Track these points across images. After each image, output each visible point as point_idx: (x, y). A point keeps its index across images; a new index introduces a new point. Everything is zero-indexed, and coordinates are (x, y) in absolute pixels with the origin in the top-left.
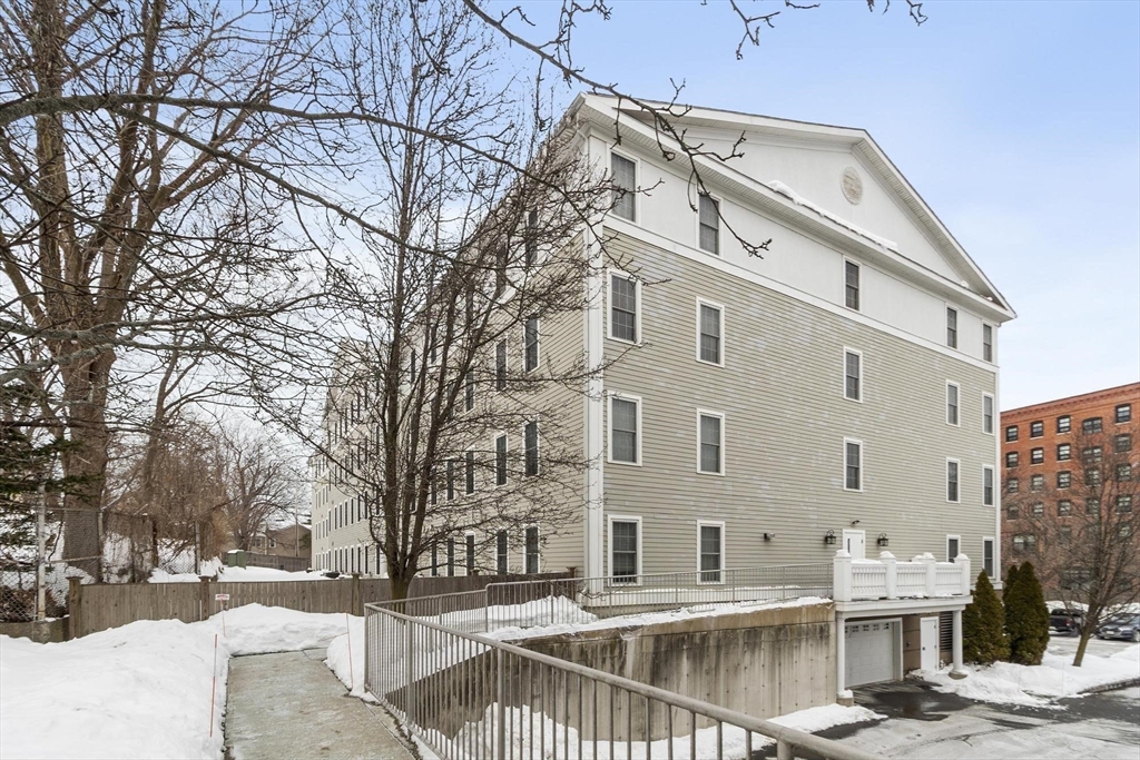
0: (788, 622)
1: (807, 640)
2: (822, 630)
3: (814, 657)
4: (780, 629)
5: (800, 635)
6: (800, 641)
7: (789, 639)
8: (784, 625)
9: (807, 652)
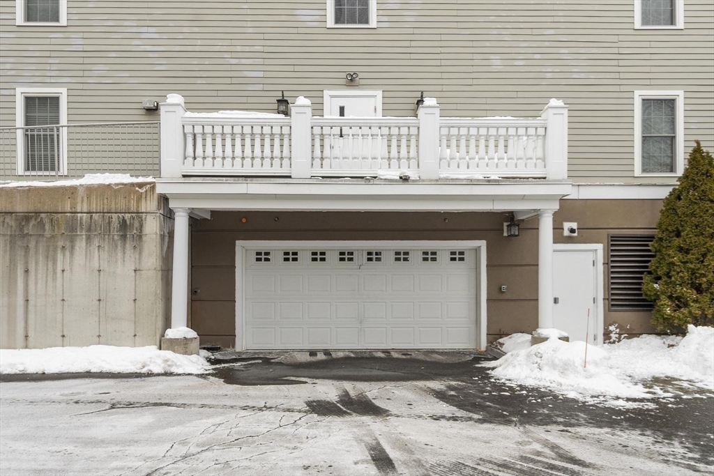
0: (46, 209)
1: (88, 238)
2: (124, 225)
3: (104, 266)
4: (26, 217)
5: (72, 228)
6: (72, 240)
7: (48, 233)
8: (37, 213)
9: (88, 255)
